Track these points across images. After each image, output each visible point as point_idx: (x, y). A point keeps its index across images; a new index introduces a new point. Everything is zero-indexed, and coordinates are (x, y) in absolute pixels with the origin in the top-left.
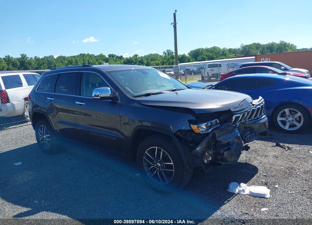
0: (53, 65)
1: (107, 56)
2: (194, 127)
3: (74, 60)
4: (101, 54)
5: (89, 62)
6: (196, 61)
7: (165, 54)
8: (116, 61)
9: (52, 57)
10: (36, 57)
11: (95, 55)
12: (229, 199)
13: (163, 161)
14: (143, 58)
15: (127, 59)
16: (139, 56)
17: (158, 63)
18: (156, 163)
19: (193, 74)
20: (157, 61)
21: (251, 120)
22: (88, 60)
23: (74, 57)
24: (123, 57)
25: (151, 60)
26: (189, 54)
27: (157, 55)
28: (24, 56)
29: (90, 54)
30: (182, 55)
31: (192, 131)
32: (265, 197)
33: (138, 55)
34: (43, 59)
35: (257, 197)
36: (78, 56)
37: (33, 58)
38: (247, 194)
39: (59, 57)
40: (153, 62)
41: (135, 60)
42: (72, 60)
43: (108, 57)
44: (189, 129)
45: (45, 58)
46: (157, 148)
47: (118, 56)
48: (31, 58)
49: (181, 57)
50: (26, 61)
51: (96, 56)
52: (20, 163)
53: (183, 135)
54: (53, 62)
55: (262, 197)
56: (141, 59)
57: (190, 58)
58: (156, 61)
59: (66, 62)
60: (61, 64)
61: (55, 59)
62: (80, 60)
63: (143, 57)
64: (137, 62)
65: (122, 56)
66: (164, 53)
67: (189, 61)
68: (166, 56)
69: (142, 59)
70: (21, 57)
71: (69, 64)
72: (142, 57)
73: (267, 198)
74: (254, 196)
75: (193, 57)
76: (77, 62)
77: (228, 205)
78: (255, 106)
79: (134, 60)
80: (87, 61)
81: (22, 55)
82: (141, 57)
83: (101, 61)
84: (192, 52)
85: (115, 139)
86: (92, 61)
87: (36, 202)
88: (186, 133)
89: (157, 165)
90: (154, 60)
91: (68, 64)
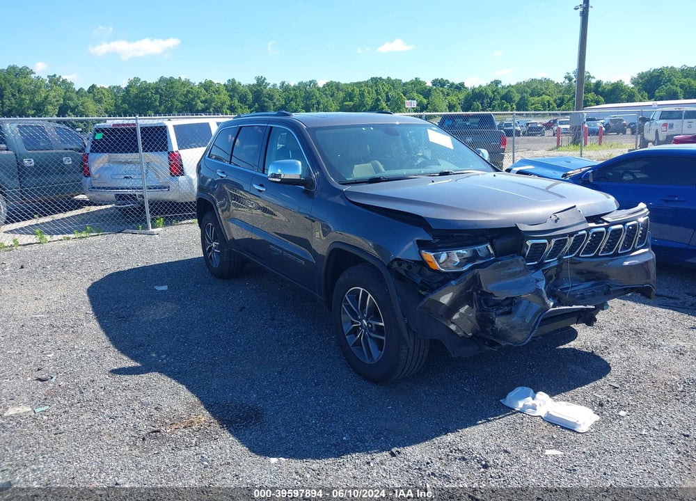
0: (314, 101)
1: (429, 84)
2: (429, 256)
3: (357, 91)
4: (416, 78)
5: (387, 96)
6: (650, 99)
7: (570, 80)
8: (448, 95)
9: (313, 83)
10: (283, 83)
11: (404, 81)
12: (493, 417)
13: (372, 316)
14: (514, 90)
15: (474, 90)
16: (503, 84)
17: (548, 102)
18: (361, 320)
19: (629, 131)
20: (546, 98)
21: (596, 256)
22: (387, 93)
23: (359, 84)
24: (466, 85)
25: (532, 95)
26: (635, 82)
27: (547, 82)
28: (261, 82)
29: (393, 78)
30: (613, 84)
31: (423, 263)
32: (576, 429)
33: (500, 82)
34: (295, 88)
35: (556, 425)
36: (366, 83)
37: (279, 85)
38: (540, 416)
39: (328, 84)
40: (536, 98)
41: (493, 92)
42: (353, 91)
43: (431, 85)
44: (417, 258)
45: (301, 87)
46: (362, 289)
47: (453, 84)
48: (274, 85)
49: (610, 87)
50: (265, 92)
51: (405, 84)
52: (165, 288)
53: (404, 270)
54: (314, 95)
55: (568, 427)
56: (505, 91)
57: (636, 90)
58: (544, 96)
59: (341, 95)
60: (331, 99)
61: (319, 89)
62: (369, 93)
63: (513, 87)
64: (498, 97)
65: (462, 85)
66: (566, 78)
67: (631, 99)
68: (570, 86)
69: (509, 91)
70: (255, 82)
71: (347, 101)
72: (510, 85)
73: (579, 433)
74: (551, 423)
75: (645, 89)
76: (362, 95)
77: (481, 427)
78: (606, 224)
79: (490, 94)
80: (384, 95)
81: (258, 79)
82: (508, 87)
83: (415, 94)
84: (641, 76)
85: (303, 263)
86: (394, 95)
87: (154, 355)
88: (410, 267)
89: (362, 323)
90: (540, 95)
91: (345, 100)
